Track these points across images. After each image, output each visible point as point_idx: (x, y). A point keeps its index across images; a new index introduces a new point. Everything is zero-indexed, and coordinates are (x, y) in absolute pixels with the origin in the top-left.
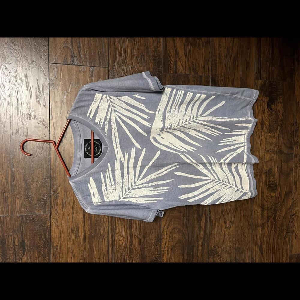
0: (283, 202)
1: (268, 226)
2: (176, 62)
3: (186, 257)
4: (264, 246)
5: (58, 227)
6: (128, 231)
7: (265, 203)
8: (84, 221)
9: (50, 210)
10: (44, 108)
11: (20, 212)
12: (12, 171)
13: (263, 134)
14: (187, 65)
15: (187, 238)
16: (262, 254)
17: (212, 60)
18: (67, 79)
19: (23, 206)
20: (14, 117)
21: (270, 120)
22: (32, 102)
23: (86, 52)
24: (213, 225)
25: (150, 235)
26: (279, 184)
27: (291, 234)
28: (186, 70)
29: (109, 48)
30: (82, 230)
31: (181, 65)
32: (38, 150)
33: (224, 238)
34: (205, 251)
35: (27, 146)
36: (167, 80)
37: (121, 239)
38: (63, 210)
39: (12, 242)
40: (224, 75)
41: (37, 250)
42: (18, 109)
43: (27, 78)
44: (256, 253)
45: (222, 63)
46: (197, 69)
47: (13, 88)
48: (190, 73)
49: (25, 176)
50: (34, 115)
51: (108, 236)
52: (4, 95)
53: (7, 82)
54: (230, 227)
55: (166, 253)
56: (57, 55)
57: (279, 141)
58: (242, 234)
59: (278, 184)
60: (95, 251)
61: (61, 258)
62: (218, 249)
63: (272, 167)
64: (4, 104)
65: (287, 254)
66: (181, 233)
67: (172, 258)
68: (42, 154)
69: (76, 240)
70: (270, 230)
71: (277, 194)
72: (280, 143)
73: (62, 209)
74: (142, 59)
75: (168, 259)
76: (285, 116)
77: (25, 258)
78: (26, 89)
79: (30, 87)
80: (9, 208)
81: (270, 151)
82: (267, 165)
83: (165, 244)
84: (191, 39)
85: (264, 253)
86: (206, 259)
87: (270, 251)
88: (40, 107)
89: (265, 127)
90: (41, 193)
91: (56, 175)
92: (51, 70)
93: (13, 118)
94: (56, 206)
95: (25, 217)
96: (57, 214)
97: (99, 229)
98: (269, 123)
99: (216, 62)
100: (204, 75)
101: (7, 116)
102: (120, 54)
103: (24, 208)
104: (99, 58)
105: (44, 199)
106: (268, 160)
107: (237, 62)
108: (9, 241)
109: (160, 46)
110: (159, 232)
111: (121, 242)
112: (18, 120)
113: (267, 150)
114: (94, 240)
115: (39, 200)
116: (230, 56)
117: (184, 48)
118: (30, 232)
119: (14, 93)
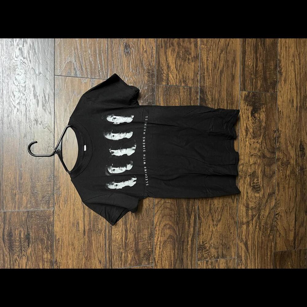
0: (266, 203)
1: (253, 224)
2: (168, 74)
3: (176, 251)
4: (249, 243)
5: (60, 221)
6: (124, 226)
7: (250, 203)
8: (84, 216)
9: (54, 207)
10: (49, 115)
11: (26, 207)
12: (20, 171)
13: (247, 139)
14: (178, 77)
15: (178, 234)
16: (248, 250)
17: (201, 73)
18: (70, 90)
19: (29, 203)
20: (23, 122)
21: (254, 127)
22: (38, 109)
23: (87, 66)
24: (201, 222)
25: (143, 230)
26: (263, 186)
27: (275, 232)
28: (177, 81)
29: (108, 62)
30: (81, 225)
31: (173, 77)
33: (212, 235)
34: (194, 246)
36: (160, 90)
37: (117, 234)
39: (19, 234)
40: (211, 87)
41: (41, 243)
42: (26, 115)
43: (35, 89)
44: (241, 249)
45: (210, 75)
46: (187, 81)
47: (22, 97)
48: (181, 84)
49: (31, 175)
50: (40, 121)
51: (105, 231)
52: (14, 103)
53: (16, 92)
54: (217, 224)
55: (158, 247)
57: (262, 146)
58: (229, 231)
60: (93, 244)
61: (62, 250)
62: (206, 244)
63: (256, 170)
64: (14, 111)
65: (271, 251)
66: (172, 230)
67: (163, 252)
69: (76, 234)
70: (254, 228)
71: (260, 194)
72: (263, 148)
73: (64, 206)
74: (137, 72)
76: (267, 124)
77: (30, 250)
78: (34, 98)
79: (37, 96)
80: (17, 204)
81: (254, 155)
82: (251, 168)
83: (158, 239)
86: (195, 253)
87: (255, 248)
88: (46, 114)
89: (249, 134)
90: (45, 191)
91: (59, 175)
92: (56, 82)
94: (58, 202)
95: (31, 212)
96: (59, 210)
97: (98, 224)
98: (253, 130)
99: (204, 75)
100: (194, 86)
101: (17, 122)
102: (118, 68)
103: (30, 204)
104: (99, 71)
105: (48, 197)
106: (252, 164)
107: (223, 75)
108: (15, 234)
109: (153, 60)
110: (152, 228)
111: (117, 237)
112: (26, 125)
113: (251, 154)
114: (92, 234)
115: (44, 197)
116: (217, 70)
117: (176, 62)
118: (35, 226)
119: (22, 102)
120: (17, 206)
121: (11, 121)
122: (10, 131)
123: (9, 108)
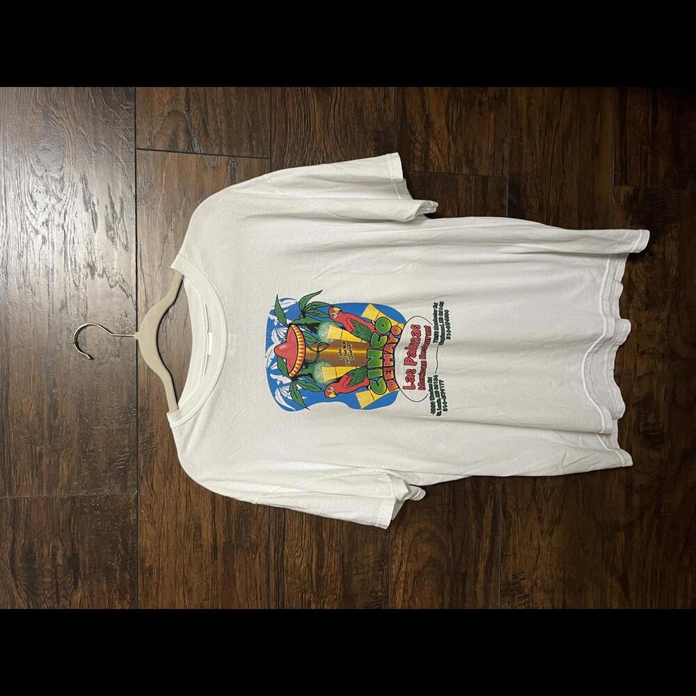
1: (642, 529)
2: (426, 145)
3: (447, 599)
4: (632, 576)
5: (153, 523)
6: (314, 535)
8: (214, 507)
9: (137, 486)
10: (123, 251)
11: (68, 488)
12: (51, 395)
13: (631, 311)
14: (453, 152)
15: (450, 555)
16: (627, 595)
17: (512, 140)
18: (176, 186)
19: (75, 476)
20: (57, 272)
21: (649, 279)
22: (96, 236)
23: (219, 124)
24: (510, 525)
25: (364, 545)
26: (670, 431)
28: (451, 162)
29: (273, 117)
30: (208, 532)
31: (440, 150)
32: (110, 347)
33: (538, 557)
34: (492, 585)
35: (84, 338)
37: (297, 554)
38: (165, 485)
39: (50, 556)
41: (106, 577)
42: (66, 254)
43: (86, 184)
44: (612, 591)
45: (535, 145)
46: (476, 162)
47: (53, 206)
48: (461, 169)
49: (80, 406)
50: (102, 268)
51: (268, 547)
52: (34, 223)
53: (40, 192)
54: (551, 530)
55: (400, 589)
56: (155, 132)
57: (669, 330)
58: (581, 548)
59: (665, 431)
60: (237, 579)
61: (160, 595)
62: (522, 581)
63: (653, 390)
64: (34, 242)
66: (436, 544)
67: (414, 601)
68: (118, 356)
69: (194, 555)
70: (645, 539)
71: (663, 454)
72: (672, 334)
73: (163, 483)
74: (347, 140)
75: (406, 602)
76: (683, 271)
77: (79, 595)
78: (84, 208)
79: (94, 205)
80: (45, 480)
81: (648, 352)
82: (639, 387)
83: (400, 568)
84: (461, 89)
85: (630, 591)
87: (646, 588)
88: (114, 249)
89: (635, 297)
90: (116, 446)
91: (150, 406)
92: (140, 164)
93: (55, 274)
94: (149, 475)
95: (81, 500)
96: (152, 495)
97: (248, 531)
98: (645, 287)
99: (520, 143)
100: (493, 174)
101: (42, 270)
102: (298, 128)
103: (78, 479)
104: (251, 135)
105: (122, 461)
106: (641, 374)
107: (570, 143)
108: (42, 555)
109: (389, 108)
110: (386, 540)
111: (297, 562)
112: (65, 279)
113: (640, 350)
114: (235, 556)
115: (113, 462)
116: (554, 130)
117: (447, 111)
118: (92, 535)
119: (55, 217)
120: (45, 484)
121: (27, 268)
122: (25, 294)
123: (22, 234)
